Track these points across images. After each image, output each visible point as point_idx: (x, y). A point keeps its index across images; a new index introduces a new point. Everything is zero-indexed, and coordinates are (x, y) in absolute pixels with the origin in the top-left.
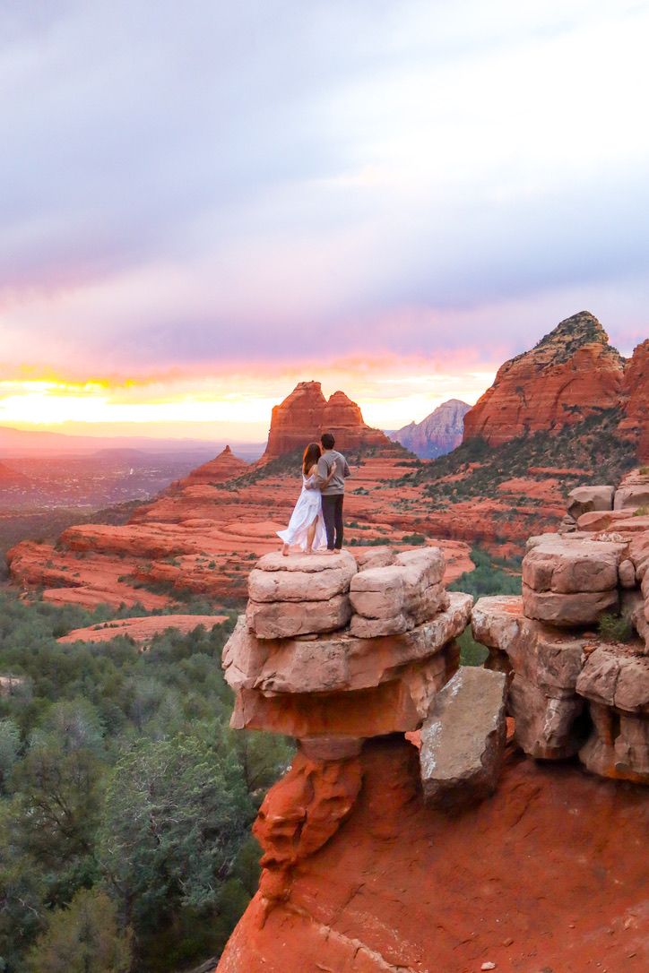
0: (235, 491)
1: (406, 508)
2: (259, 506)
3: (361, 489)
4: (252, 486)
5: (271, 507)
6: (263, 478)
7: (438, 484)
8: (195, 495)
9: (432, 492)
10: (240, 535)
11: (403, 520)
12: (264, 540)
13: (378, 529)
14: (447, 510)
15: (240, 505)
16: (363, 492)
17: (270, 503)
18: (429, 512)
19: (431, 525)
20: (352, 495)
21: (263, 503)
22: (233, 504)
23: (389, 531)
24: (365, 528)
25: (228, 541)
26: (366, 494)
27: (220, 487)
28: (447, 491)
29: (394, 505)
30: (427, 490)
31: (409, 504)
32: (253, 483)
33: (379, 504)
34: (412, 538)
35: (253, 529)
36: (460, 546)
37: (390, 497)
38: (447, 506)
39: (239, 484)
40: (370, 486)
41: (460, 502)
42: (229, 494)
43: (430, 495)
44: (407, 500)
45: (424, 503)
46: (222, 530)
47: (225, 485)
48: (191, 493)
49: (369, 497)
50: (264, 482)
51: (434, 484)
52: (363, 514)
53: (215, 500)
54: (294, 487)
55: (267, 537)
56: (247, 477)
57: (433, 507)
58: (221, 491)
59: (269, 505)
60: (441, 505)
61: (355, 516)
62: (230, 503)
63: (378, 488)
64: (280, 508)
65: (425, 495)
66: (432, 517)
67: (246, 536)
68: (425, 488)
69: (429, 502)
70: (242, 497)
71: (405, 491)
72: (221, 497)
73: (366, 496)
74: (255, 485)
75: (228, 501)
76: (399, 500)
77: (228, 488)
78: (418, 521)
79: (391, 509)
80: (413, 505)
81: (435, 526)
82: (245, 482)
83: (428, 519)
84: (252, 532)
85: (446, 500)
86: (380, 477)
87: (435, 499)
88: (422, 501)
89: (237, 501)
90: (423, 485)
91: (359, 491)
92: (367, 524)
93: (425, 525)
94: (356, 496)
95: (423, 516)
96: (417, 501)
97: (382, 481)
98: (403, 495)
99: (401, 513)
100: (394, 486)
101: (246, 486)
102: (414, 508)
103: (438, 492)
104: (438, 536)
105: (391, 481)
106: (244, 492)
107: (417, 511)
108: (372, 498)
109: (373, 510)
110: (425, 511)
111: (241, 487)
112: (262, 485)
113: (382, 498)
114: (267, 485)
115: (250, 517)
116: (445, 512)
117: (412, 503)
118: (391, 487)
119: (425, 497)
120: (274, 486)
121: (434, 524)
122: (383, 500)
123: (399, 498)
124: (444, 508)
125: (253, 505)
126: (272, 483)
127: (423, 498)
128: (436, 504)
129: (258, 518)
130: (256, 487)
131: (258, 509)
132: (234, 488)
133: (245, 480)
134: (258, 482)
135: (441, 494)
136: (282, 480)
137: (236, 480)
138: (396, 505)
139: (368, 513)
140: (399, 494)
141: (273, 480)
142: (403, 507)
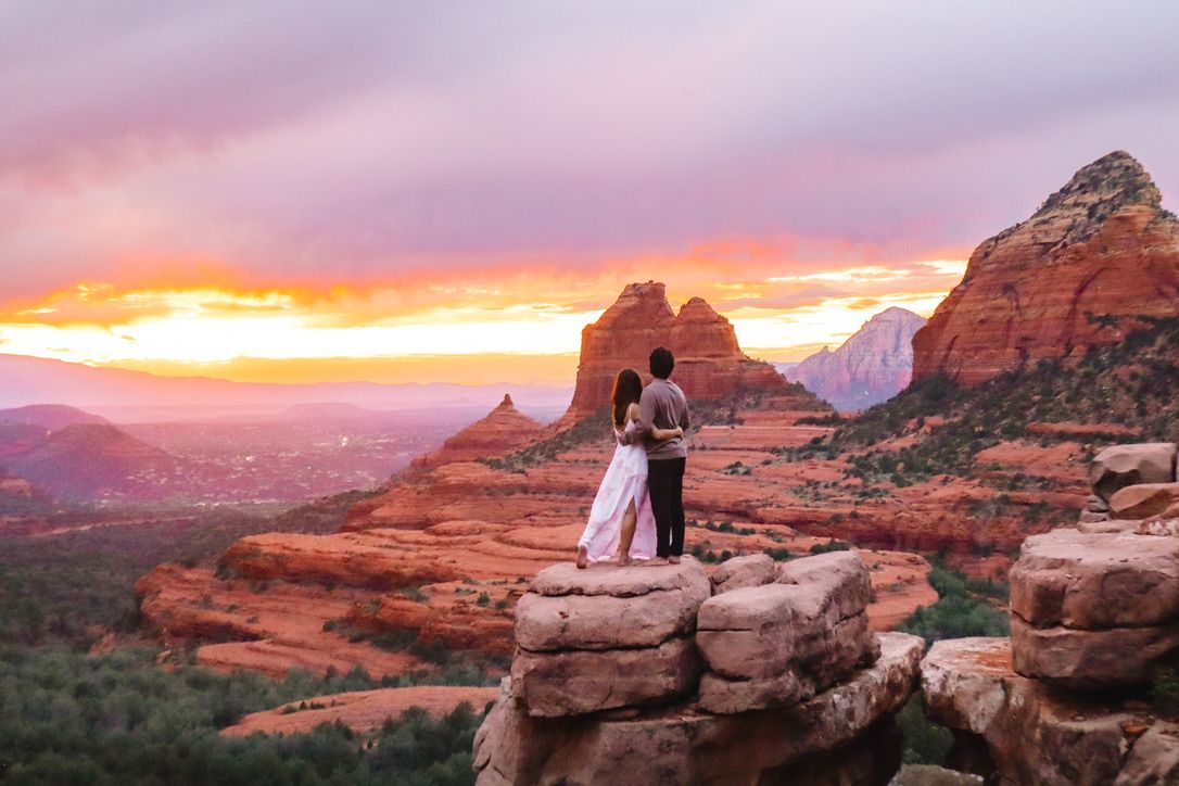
0: (521, 472)
1: (817, 497)
2: (562, 497)
3: (738, 464)
4: (550, 463)
5: (582, 499)
6: (569, 448)
7: (870, 455)
8: (453, 480)
9: (861, 467)
10: (530, 547)
11: (810, 517)
13: (768, 534)
14: (887, 499)
15: (530, 495)
16: (741, 470)
17: (581, 491)
18: (857, 503)
19: (860, 526)
20: (722, 476)
21: (570, 492)
22: (518, 495)
23: (788, 536)
24: (745, 532)
25: (507, 557)
26: (747, 473)
27: (495, 465)
28: (887, 465)
29: (796, 492)
30: (852, 466)
31: (821, 490)
32: (552, 457)
33: (769, 491)
35: (552, 537)
36: (911, 561)
37: (787, 478)
38: (886, 492)
39: (528, 460)
40: (751, 460)
41: (910, 484)
42: (510, 478)
43: (857, 474)
44: (818, 483)
45: (848, 487)
46: (499, 540)
47: (504, 461)
48: (444, 476)
49: (752, 478)
50: (570, 455)
51: (864, 454)
52: (742, 508)
53: (487, 489)
56: (541, 448)
57: (864, 494)
58: (497, 472)
59: (580, 496)
60: (876, 490)
61: (727, 512)
62: (513, 494)
63: (767, 463)
65: (848, 474)
66: (863, 510)
67: (541, 548)
68: (849, 462)
69: (856, 487)
70: (533, 483)
71: (814, 467)
72: (497, 482)
73: (746, 477)
74: (556, 460)
75: (509, 490)
76: (804, 483)
77: (509, 466)
78: (837, 518)
79: (790, 498)
80: (829, 491)
81: (866, 528)
82: (538, 457)
83: (854, 515)
84: (552, 542)
85: (885, 481)
86: (771, 444)
87: (866, 480)
88: (843, 484)
89: (525, 489)
90: (845, 456)
91: (734, 468)
92: (748, 526)
93: (850, 526)
94: (729, 477)
95: (846, 510)
96: (834, 484)
97: (774, 450)
98: (810, 474)
99: (807, 506)
100: (794, 459)
101: (539, 463)
102: (829, 496)
103: (870, 467)
104: (873, 544)
105: (790, 451)
106: (537, 473)
107: (835, 502)
108: (756, 480)
109: (758, 500)
110: (849, 502)
111: (531, 464)
112: (567, 461)
113: (774, 479)
114: (577, 461)
115: (547, 516)
116: (884, 503)
117: (826, 487)
118: (789, 461)
119: (848, 477)
120: (587, 461)
121: (864, 523)
122: (775, 483)
123: (802, 479)
124: (881, 496)
125: (552, 496)
126: (584, 457)
127: (844, 479)
128: (868, 490)
129: (561, 516)
130: (557, 464)
131: (561, 501)
132: (519, 466)
133: (538, 453)
134: (560, 456)
135: (876, 472)
136: (602, 452)
137: (522, 454)
138: (798, 491)
139: (750, 507)
140: (802, 472)
141: (585, 452)
142: (811, 496)
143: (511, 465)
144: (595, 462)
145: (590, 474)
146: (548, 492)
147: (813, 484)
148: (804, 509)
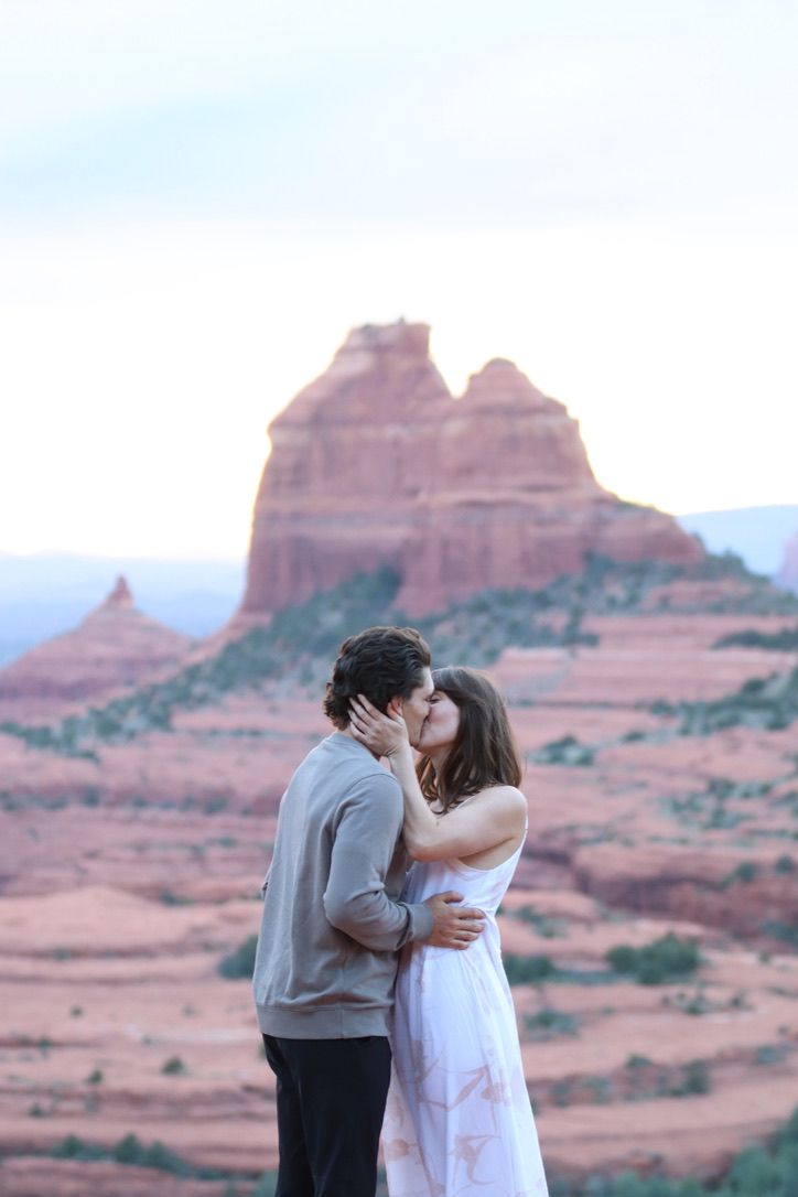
0: (89, 755)
1: (718, 820)
2: (174, 814)
3: (569, 741)
4: (157, 735)
5: (218, 820)
6: (203, 700)
12: (46, 968)
15: (101, 811)
16: (573, 754)
17: (214, 802)
21: (188, 803)
22: (75, 810)
26: (586, 761)
27: (39, 738)
29: (677, 807)
31: (735, 805)
32: (162, 721)
33: (624, 803)
34: (650, 954)
37: (672, 773)
39: (108, 727)
40: (598, 731)
42: (58, 769)
44: (729, 786)
45: (791, 797)
47: (57, 730)
49: (593, 773)
50: (203, 718)
52: (557, 844)
55: (62, 954)
56: (144, 700)
58: (35, 755)
62: (62, 806)
63: (634, 737)
64: (250, 822)
70: (113, 782)
71: (735, 747)
72: (32, 780)
73: (583, 772)
74: (168, 729)
75: (54, 798)
76: (701, 786)
77: (65, 743)
78: (747, 873)
79: (663, 825)
80: (756, 806)
82: (134, 721)
86: (654, 693)
88: (783, 788)
89: (91, 796)
91: (556, 751)
94: (544, 770)
95: (767, 853)
96: (766, 790)
97: (661, 708)
98: (722, 765)
99: (684, 842)
100: (697, 726)
101: (132, 735)
102: (740, 818)
105: (689, 709)
106: (122, 761)
107: (754, 833)
108: (602, 779)
109: (593, 827)
110: (782, 833)
111: (115, 738)
112: (194, 732)
113: (642, 776)
114: (214, 732)
115: (116, 860)
117: (747, 795)
118: (685, 732)
120: (239, 732)
122: (643, 785)
123: (700, 776)
125: (148, 813)
126: (233, 721)
127: (791, 777)
129: (148, 862)
131: (172, 825)
132: (86, 741)
133: (134, 712)
134: (183, 720)
136: (273, 710)
137: (97, 714)
138: (682, 807)
139: (576, 843)
140: (706, 759)
141: (238, 709)
142: (706, 817)
143: (69, 740)
144: (255, 733)
145: (241, 763)
146: (141, 803)
147: (720, 787)
148: (678, 850)
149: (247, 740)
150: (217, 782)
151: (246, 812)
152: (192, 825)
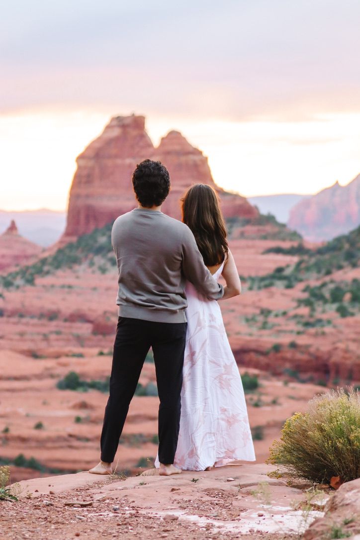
1: (264, 326)
2: (35, 321)
4: (29, 287)
5: (54, 323)
6: (48, 273)
7: (324, 285)
9: (315, 297)
11: (253, 346)
14: (328, 329)
15: (4, 319)
17: (52, 316)
18: (299, 333)
19: (299, 356)
21: (41, 316)
28: (337, 296)
29: (247, 320)
30: (305, 295)
31: (272, 320)
32: (31, 281)
37: (245, 306)
38: (329, 322)
39: (8, 284)
41: (352, 315)
43: (308, 303)
44: (269, 312)
45: (295, 316)
50: (48, 280)
51: (318, 284)
54: (95, 289)
56: (23, 273)
57: (307, 324)
60: (320, 320)
64: (67, 324)
65: (300, 302)
66: (302, 341)
68: (305, 290)
69: (302, 316)
70: (10, 307)
71: (272, 295)
74: (33, 285)
76: (258, 311)
78: (277, 348)
79: (239, 327)
80: (280, 320)
81: (304, 357)
82: (19, 281)
83: (293, 345)
85: (330, 311)
87: (313, 310)
88: (292, 313)
89: (1, 313)
90: (301, 286)
93: (289, 355)
95: (285, 340)
96: (285, 314)
98: (266, 303)
99: (250, 335)
100: (256, 286)
101: (18, 287)
102: (274, 326)
103: (321, 298)
104: (285, 378)
105: (253, 279)
106: (14, 297)
107: (279, 332)
110: (291, 332)
111: (11, 288)
112: (44, 286)
113: (232, 307)
114: (53, 286)
115: (11, 340)
116: (324, 334)
117: (276, 316)
118: (251, 289)
119: (299, 306)
120: (63, 287)
121: (302, 352)
122: (233, 311)
123: (258, 307)
124: (323, 326)
125: (24, 320)
126: (61, 281)
127: (295, 308)
128: (312, 320)
129: (25, 340)
130: (32, 288)
131: (34, 325)
133: (19, 277)
134: (39, 281)
135: (326, 301)
136: (77, 277)
137: (3, 278)
138: (250, 320)
140: (260, 300)
141: (63, 276)
142: (260, 325)
144: (70, 287)
145: (64, 299)
146: (22, 316)
147: (265, 312)
148: (248, 338)
149: (66, 290)
150: (53, 307)
151: (66, 320)
152: (43, 325)
